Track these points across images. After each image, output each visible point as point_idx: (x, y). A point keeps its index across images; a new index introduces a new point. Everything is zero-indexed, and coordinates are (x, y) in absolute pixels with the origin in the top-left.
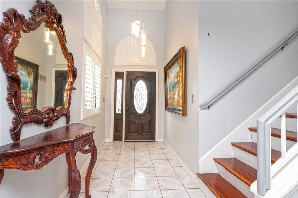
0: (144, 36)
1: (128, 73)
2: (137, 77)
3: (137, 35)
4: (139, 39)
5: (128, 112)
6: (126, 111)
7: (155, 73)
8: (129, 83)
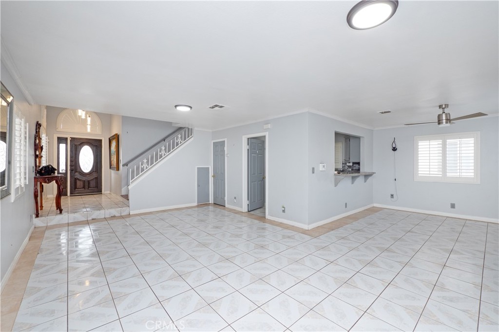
0: (89, 119)
1: (73, 139)
2: (82, 143)
3: (83, 117)
4: (86, 120)
5: (74, 172)
6: (71, 170)
7: (101, 140)
8: (74, 147)
